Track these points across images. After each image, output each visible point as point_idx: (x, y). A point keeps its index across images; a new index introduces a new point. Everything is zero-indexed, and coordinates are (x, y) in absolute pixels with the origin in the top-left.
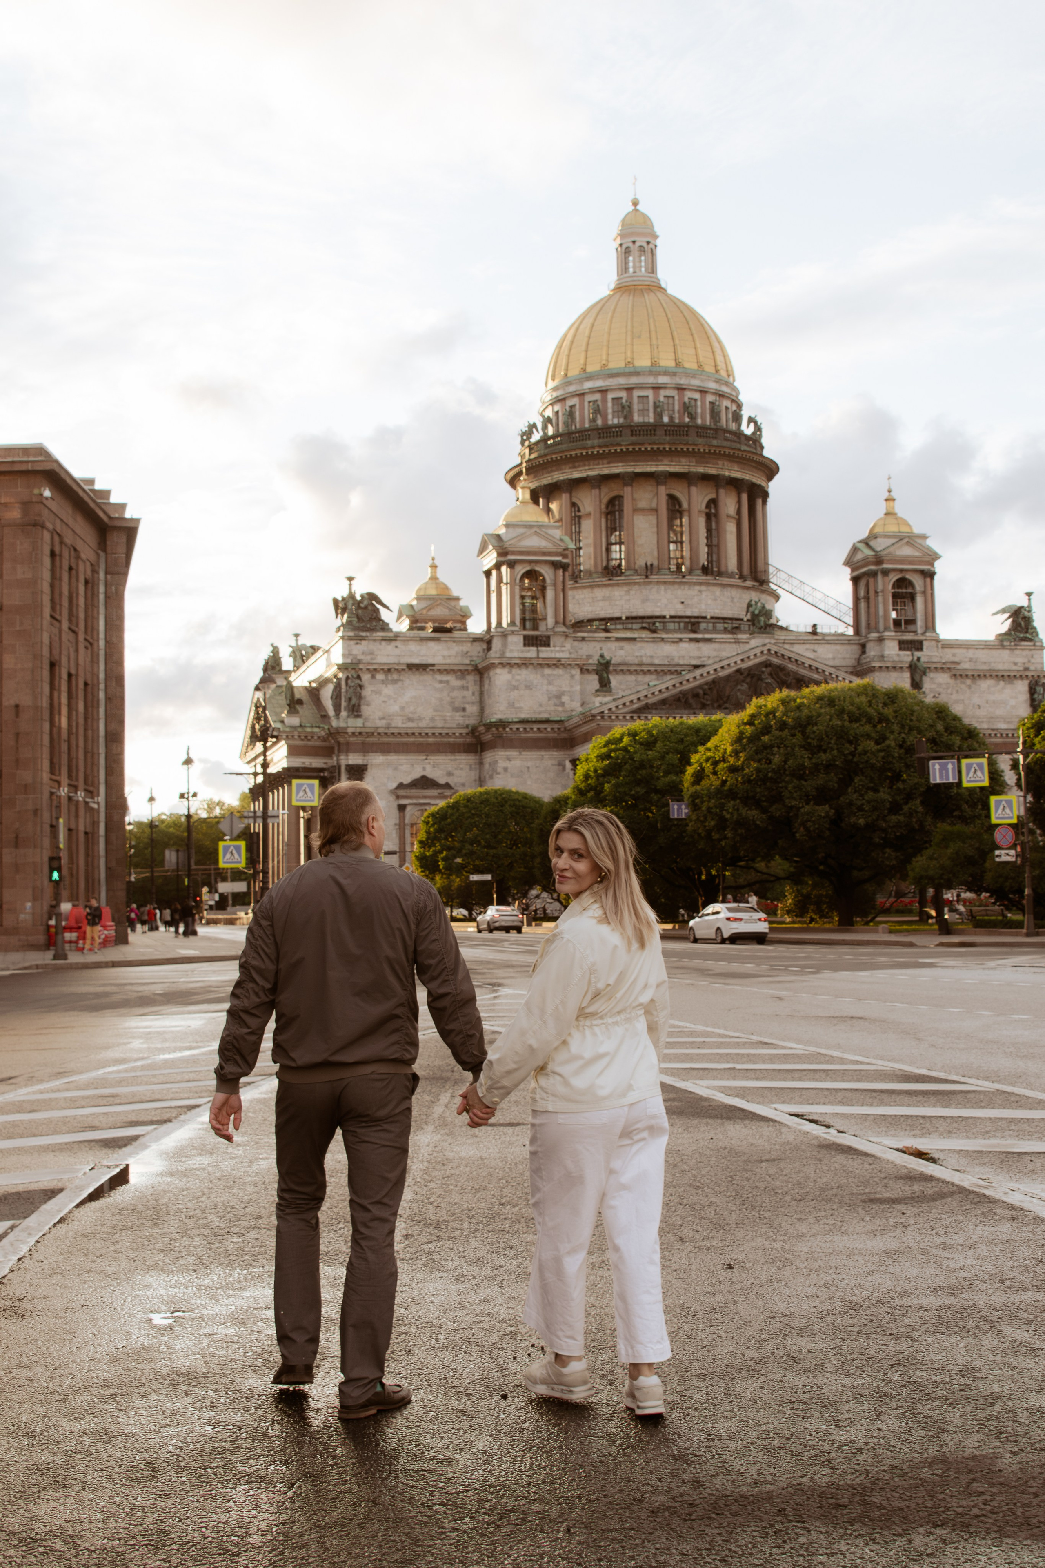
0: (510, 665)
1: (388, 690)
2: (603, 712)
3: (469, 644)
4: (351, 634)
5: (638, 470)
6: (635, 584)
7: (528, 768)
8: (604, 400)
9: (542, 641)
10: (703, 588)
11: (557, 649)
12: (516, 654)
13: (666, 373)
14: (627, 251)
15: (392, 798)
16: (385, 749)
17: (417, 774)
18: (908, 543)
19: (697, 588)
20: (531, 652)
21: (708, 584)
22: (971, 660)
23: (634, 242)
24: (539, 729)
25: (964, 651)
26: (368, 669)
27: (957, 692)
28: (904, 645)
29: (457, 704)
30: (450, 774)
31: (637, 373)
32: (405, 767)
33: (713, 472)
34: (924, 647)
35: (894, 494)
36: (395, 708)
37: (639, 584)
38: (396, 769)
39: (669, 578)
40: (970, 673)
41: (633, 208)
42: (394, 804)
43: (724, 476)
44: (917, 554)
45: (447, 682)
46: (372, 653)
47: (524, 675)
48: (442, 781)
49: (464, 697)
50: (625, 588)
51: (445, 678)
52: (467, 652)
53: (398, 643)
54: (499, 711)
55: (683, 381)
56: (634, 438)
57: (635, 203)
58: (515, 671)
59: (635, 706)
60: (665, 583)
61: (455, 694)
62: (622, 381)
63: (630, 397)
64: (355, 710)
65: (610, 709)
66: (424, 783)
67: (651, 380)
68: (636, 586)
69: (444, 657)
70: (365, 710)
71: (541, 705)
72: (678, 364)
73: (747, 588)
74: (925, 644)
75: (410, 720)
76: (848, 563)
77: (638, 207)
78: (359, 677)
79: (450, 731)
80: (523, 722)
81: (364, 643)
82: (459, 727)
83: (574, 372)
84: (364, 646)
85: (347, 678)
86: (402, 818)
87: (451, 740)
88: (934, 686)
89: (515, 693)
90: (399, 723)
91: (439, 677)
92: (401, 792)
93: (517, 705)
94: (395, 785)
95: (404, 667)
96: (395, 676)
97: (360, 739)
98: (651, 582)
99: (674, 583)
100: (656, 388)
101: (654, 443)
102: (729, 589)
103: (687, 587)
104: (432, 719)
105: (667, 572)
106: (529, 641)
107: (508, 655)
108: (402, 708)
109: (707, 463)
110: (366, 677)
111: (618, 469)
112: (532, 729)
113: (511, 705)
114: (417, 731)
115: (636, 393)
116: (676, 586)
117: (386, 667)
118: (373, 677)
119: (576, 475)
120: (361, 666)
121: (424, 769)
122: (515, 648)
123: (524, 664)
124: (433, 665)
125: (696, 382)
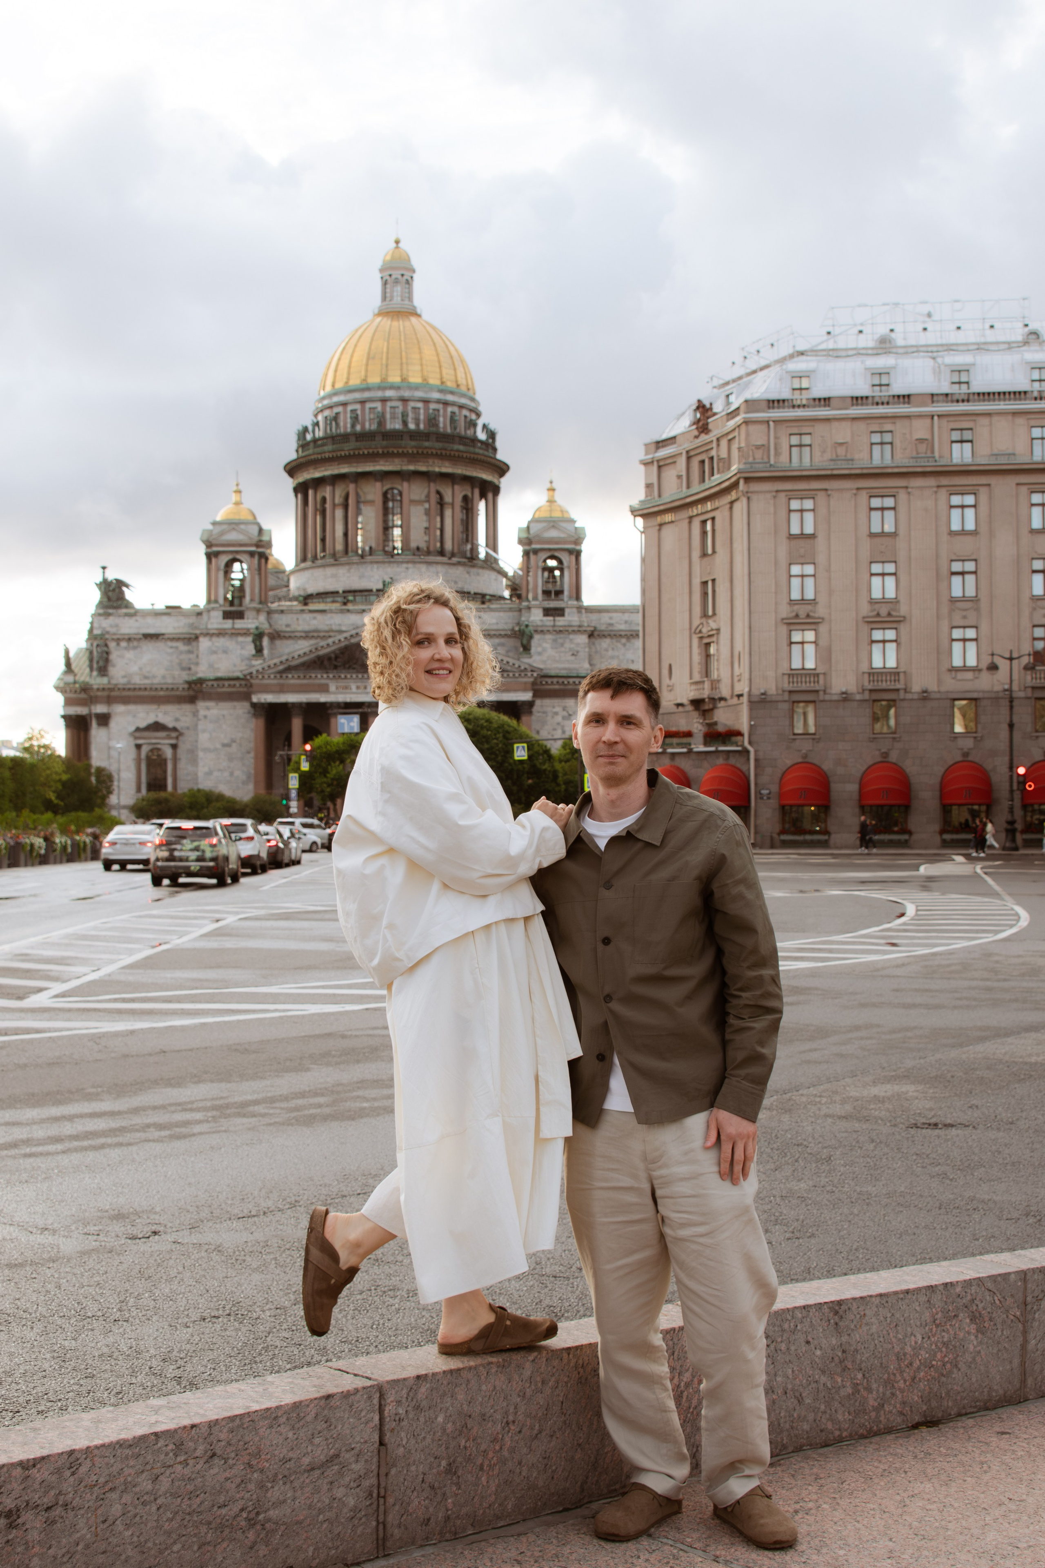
0: (212, 635)
1: (130, 655)
2: (251, 673)
3: (194, 618)
4: (101, 611)
5: (360, 470)
6: (353, 563)
7: (224, 716)
8: (345, 412)
9: (240, 615)
10: (410, 565)
11: (250, 621)
12: (215, 626)
13: (392, 387)
14: (385, 283)
15: (131, 739)
16: (126, 700)
17: (151, 719)
18: (553, 527)
19: (405, 565)
20: (228, 624)
21: (414, 562)
22: (626, 622)
23: (390, 275)
24: (229, 685)
25: (620, 615)
26: (113, 639)
27: (613, 649)
28: (547, 612)
29: (184, 665)
30: (177, 720)
31: (368, 389)
32: (142, 715)
33: (423, 469)
34: (566, 614)
35: (554, 485)
36: (134, 669)
37: (357, 563)
38: (134, 716)
39: (380, 558)
40: (623, 633)
41: (394, 245)
42: (132, 742)
43: (434, 472)
44: (562, 535)
45: (177, 648)
46: (117, 626)
47: (221, 642)
48: (170, 725)
49: (190, 659)
50: (347, 567)
51: (175, 644)
52: (193, 624)
53: (138, 618)
54: (203, 671)
55: (406, 394)
56: (358, 444)
57: (397, 242)
58: (214, 639)
59: (281, 667)
60: (377, 562)
61: (183, 657)
62: (357, 396)
63: (363, 410)
64: (103, 670)
65: (257, 671)
66: (156, 727)
67: (379, 394)
68: (355, 566)
69: (174, 628)
70: (112, 671)
71: (235, 666)
72: (404, 380)
73: (454, 564)
74: (567, 611)
75: (146, 677)
76: (521, 542)
77: (400, 245)
78: (106, 645)
79: (175, 687)
80: (218, 679)
81: (111, 618)
82: (181, 681)
83: (328, 388)
84: (111, 620)
85: (98, 646)
86: (139, 754)
87: (178, 693)
88: (572, 646)
89: (214, 657)
90: (137, 680)
91: (170, 644)
92: (138, 734)
93: (216, 666)
94: (133, 728)
95: (141, 636)
96: (135, 643)
97: (105, 693)
98: (365, 563)
99: (383, 562)
100: (384, 401)
101: (370, 448)
102: (435, 565)
103: (395, 565)
104: (164, 677)
105: (381, 553)
106: (227, 615)
107: (210, 626)
108: (141, 669)
109: (418, 462)
110: (112, 645)
111: (344, 469)
112: (224, 685)
113: (211, 666)
114: (148, 687)
115: (368, 405)
116: (387, 565)
117: (126, 637)
118: (118, 644)
119: (317, 474)
120: (107, 636)
121: (157, 716)
122: (216, 621)
123: (221, 633)
124: (163, 634)
125: (419, 394)
